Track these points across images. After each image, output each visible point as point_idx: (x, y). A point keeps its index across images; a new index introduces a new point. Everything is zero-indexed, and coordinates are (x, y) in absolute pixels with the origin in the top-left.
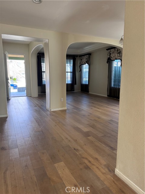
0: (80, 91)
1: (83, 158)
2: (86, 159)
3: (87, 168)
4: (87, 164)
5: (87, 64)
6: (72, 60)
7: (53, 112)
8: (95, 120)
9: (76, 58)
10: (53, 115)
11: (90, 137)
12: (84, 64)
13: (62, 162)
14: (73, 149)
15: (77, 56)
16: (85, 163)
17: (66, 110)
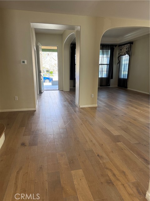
0: (117, 86)
1: (107, 168)
2: (111, 170)
3: (110, 182)
4: (110, 177)
5: (127, 55)
6: (109, 51)
7: (82, 108)
8: (130, 122)
9: (114, 49)
10: (80, 112)
11: (119, 143)
12: (123, 55)
13: (81, 170)
14: (97, 155)
15: (116, 46)
16: (108, 176)
17: (97, 107)
